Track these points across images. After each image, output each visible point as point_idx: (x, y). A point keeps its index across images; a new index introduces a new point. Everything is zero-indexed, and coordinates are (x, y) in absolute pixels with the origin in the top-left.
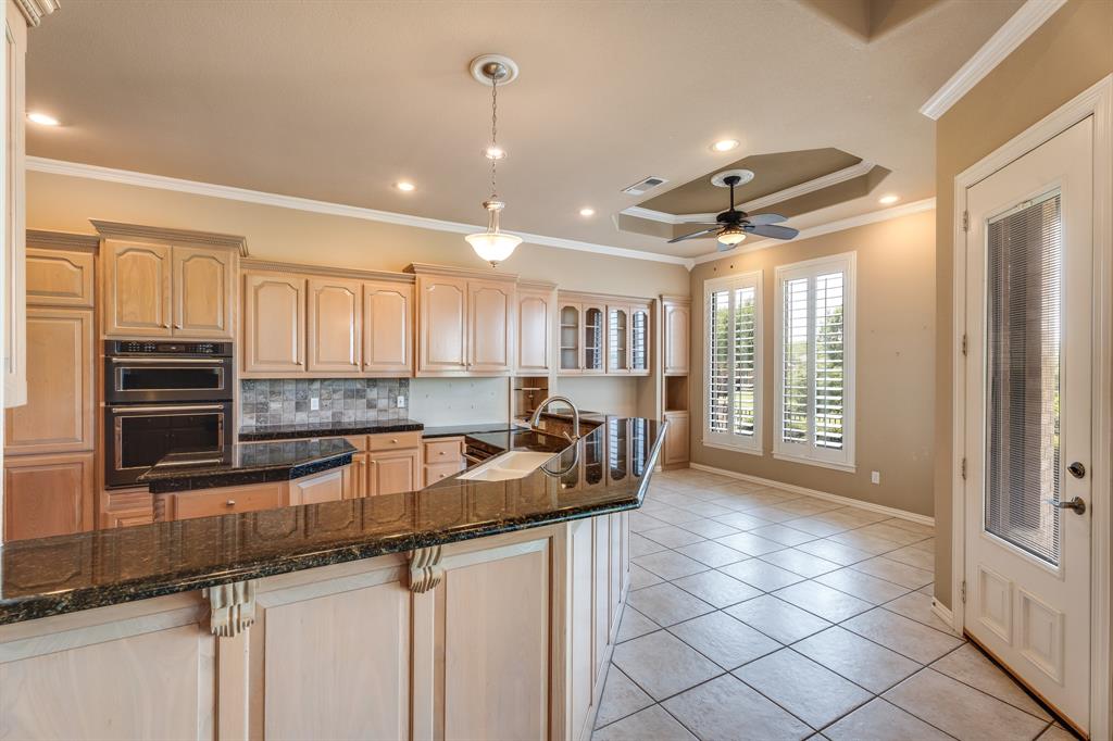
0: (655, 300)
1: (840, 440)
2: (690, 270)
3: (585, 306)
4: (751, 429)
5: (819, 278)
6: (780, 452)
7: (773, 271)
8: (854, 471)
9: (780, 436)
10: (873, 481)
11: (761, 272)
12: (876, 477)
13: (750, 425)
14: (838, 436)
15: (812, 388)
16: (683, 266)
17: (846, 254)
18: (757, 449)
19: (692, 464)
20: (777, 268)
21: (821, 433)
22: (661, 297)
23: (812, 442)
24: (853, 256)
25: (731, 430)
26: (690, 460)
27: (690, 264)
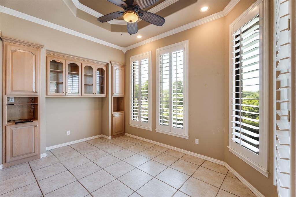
0: (108, 64)
1: (182, 124)
2: (125, 53)
3: (67, 61)
4: (147, 119)
5: (173, 53)
6: (158, 130)
7: (155, 51)
8: (188, 138)
9: (158, 123)
10: (196, 143)
11: (150, 52)
12: (197, 141)
13: (147, 117)
14: (181, 122)
15: (171, 101)
16: (121, 51)
17: (184, 41)
18: (150, 128)
19: (126, 134)
20: (157, 50)
21: (175, 121)
22: (111, 62)
23: (171, 125)
24: (187, 42)
25: (140, 119)
26: (125, 132)
27: (125, 50)
